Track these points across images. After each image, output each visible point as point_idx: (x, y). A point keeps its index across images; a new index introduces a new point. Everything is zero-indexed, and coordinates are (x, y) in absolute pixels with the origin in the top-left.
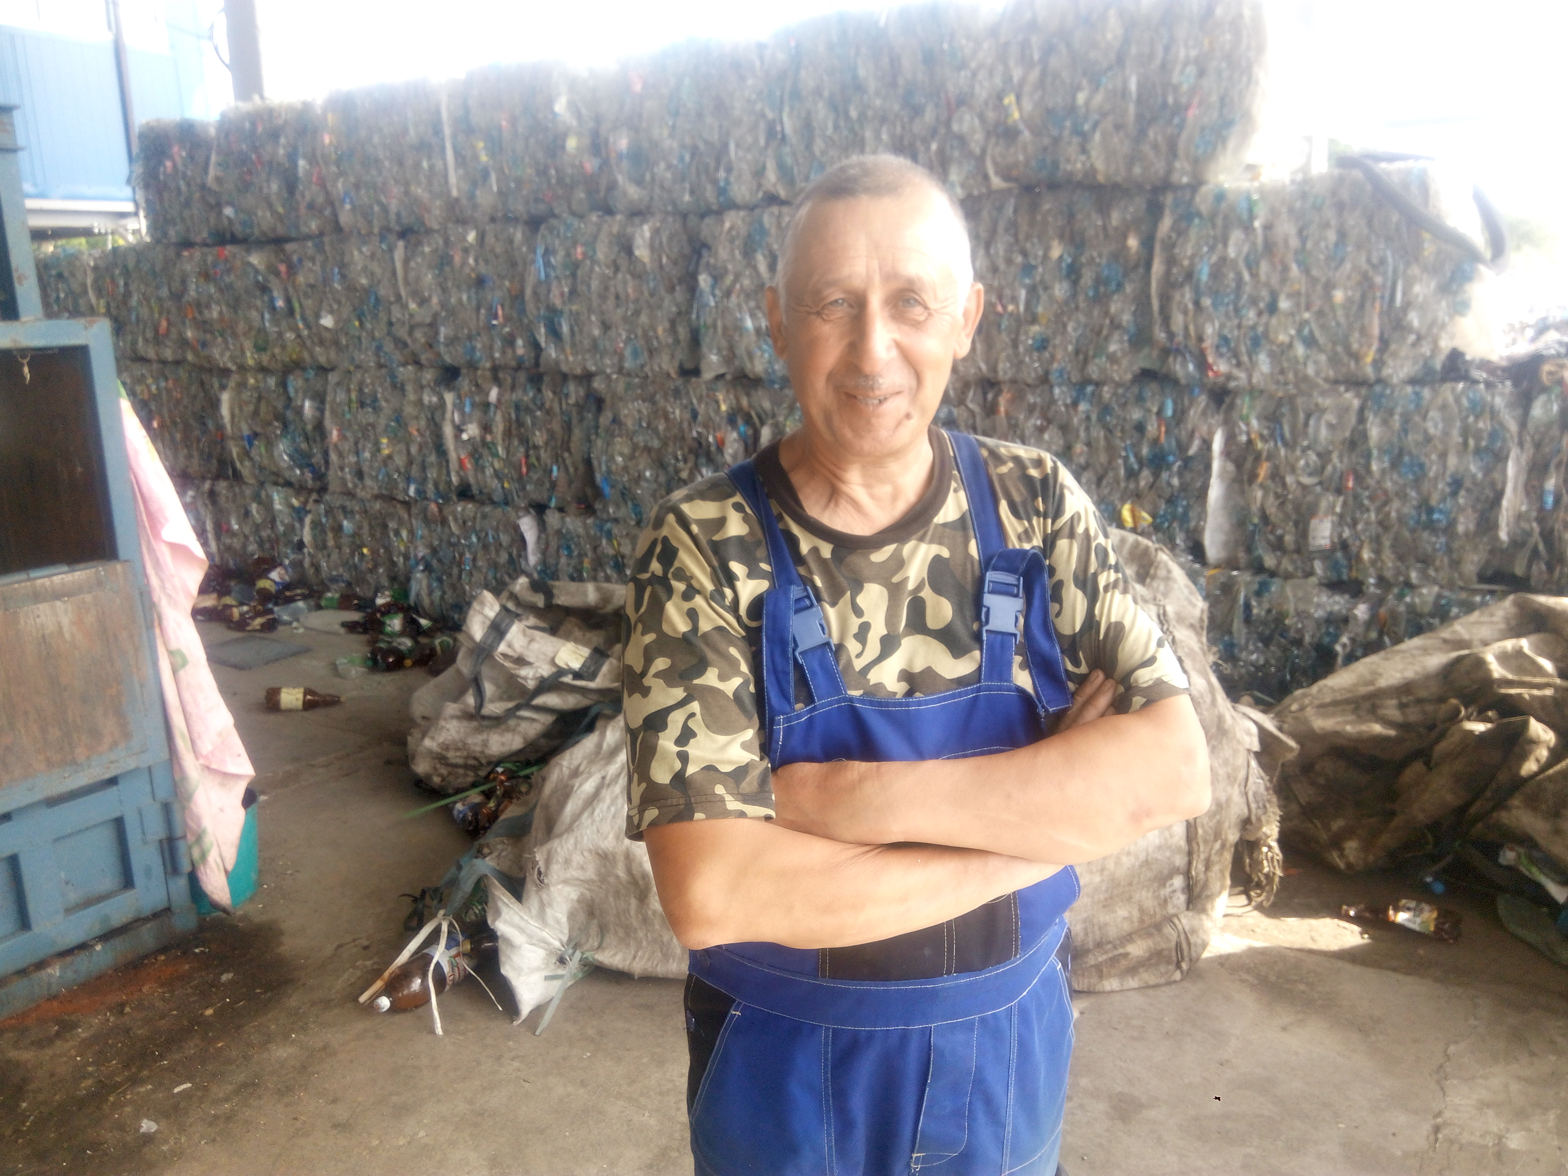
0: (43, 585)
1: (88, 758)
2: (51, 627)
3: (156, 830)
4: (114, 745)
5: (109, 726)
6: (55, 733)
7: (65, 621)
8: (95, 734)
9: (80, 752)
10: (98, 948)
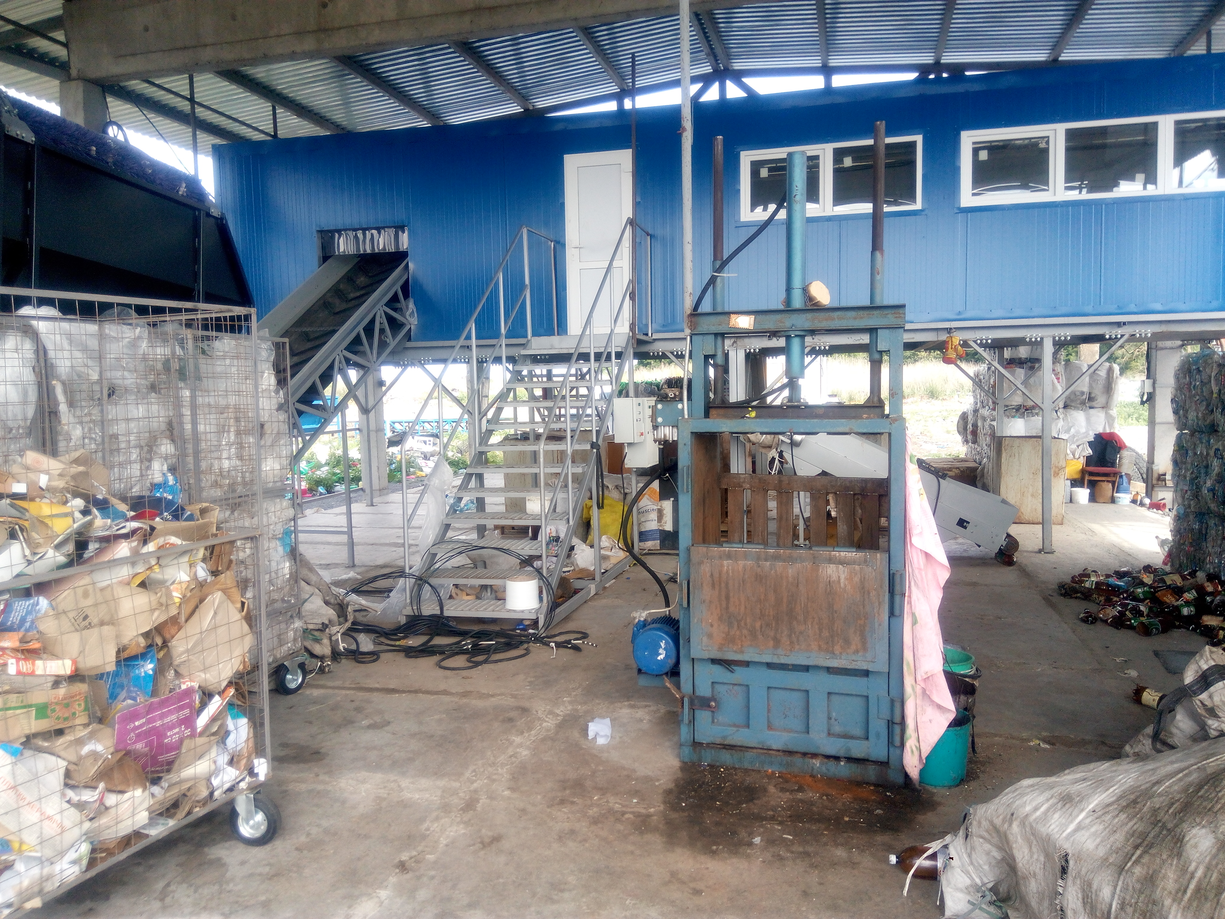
0: (835, 555)
1: (841, 653)
2: (834, 578)
3: (885, 714)
4: (857, 652)
5: (855, 640)
6: (826, 633)
7: (843, 577)
8: (847, 642)
9: (837, 649)
10: (842, 763)
